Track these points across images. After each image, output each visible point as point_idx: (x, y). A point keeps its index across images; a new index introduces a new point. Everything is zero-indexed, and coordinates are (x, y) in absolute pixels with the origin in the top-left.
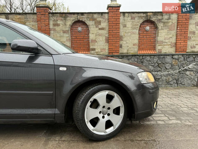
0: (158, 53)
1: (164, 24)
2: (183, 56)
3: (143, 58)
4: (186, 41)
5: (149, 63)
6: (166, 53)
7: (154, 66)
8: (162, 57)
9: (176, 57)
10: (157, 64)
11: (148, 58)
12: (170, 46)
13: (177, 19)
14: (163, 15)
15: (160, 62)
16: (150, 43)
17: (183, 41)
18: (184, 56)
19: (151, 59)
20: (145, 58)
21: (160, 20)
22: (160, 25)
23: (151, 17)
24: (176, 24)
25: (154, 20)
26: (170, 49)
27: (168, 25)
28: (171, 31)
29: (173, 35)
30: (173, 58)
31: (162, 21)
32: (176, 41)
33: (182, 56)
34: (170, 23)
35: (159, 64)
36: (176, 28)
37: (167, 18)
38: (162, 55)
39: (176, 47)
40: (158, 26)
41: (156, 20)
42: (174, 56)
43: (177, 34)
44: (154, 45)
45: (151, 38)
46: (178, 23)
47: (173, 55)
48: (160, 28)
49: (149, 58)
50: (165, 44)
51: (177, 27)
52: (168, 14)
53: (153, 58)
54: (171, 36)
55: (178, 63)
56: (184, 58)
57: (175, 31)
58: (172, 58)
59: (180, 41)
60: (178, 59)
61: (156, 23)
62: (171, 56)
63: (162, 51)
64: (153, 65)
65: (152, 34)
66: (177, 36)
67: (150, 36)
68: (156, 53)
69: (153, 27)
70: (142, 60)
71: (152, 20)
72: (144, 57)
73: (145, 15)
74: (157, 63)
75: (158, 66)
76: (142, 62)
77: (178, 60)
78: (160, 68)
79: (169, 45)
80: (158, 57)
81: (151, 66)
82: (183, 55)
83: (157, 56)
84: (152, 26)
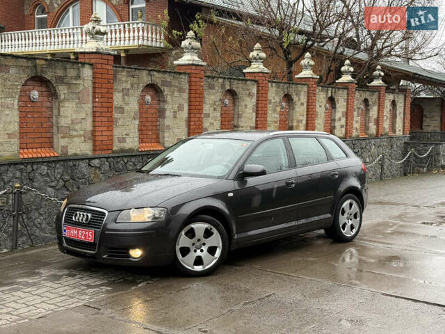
0: (61, 156)
1: (69, 88)
2: (107, 161)
3: (33, 170)
4: (110, 128)
5: (46, 181)
6: (76, 154)
7: (57, 188)
8: (71, 163)
9: (96, 162)
10: (61, 183)
11: (44, 169)
12: (83, 138)
13: (91, 78)
14: (66, 69)
15: (67, 177)
16: (41, 130)
17: (105, 128)
18: (109, 160)
19: (49, 171)
20: (37, 169)
21: (61, 80)
22: (62, 91)
23: (44, 70)
24: (91, 90)
25: (49, 78)
26: (83, 144)
27: (77, 91)
28: (83, 105)
29: (87, 114)
30: (92, 166)
31: (65, 81)
32: (94, 126)
33: (105, 159)
34: (81, 87)
35: (65, 182)
36: (91, 98)
37: (73, 75)
38: (70, 160)
39: (94, 141)
40: (58, 91)
41: (54, 79)
42: (93, 161)
43: (94, 112)
44: (48, 135)
45: (44, 120)
46: (94, 88)
47: (90, 159)
48: (62, 97)
49: (46, 168)
50: (74, 133)
51: (94, 97)
52: (75, 66)
53: (55, 168)
54: (83, 116)
55: (101, 175)
56: (110, 165)
57: (90, 105)
58: (89, 165)
59: (101, 129)
60: (99, 168)
61: (55, 85)
62: (87, 161)
63: (69, 150)
64: (53, 184)
65: (44, 110)
66: (94, 117)
67: (39, 115)
68: (56, 155)
69: (45, 93)
70: (32, 175)
71: (46, 76)
72: (35, 167)
73: (30, 64)
74: (62, 179)
75: (64, 186)
76: (32, 180)
77: (100, 170)
78: (68, 190)
79: (81, 136)
80: (63, 166)
81: (50, 187)
82: (107, 158)
83: (62, 163)
84: (44, 89)
